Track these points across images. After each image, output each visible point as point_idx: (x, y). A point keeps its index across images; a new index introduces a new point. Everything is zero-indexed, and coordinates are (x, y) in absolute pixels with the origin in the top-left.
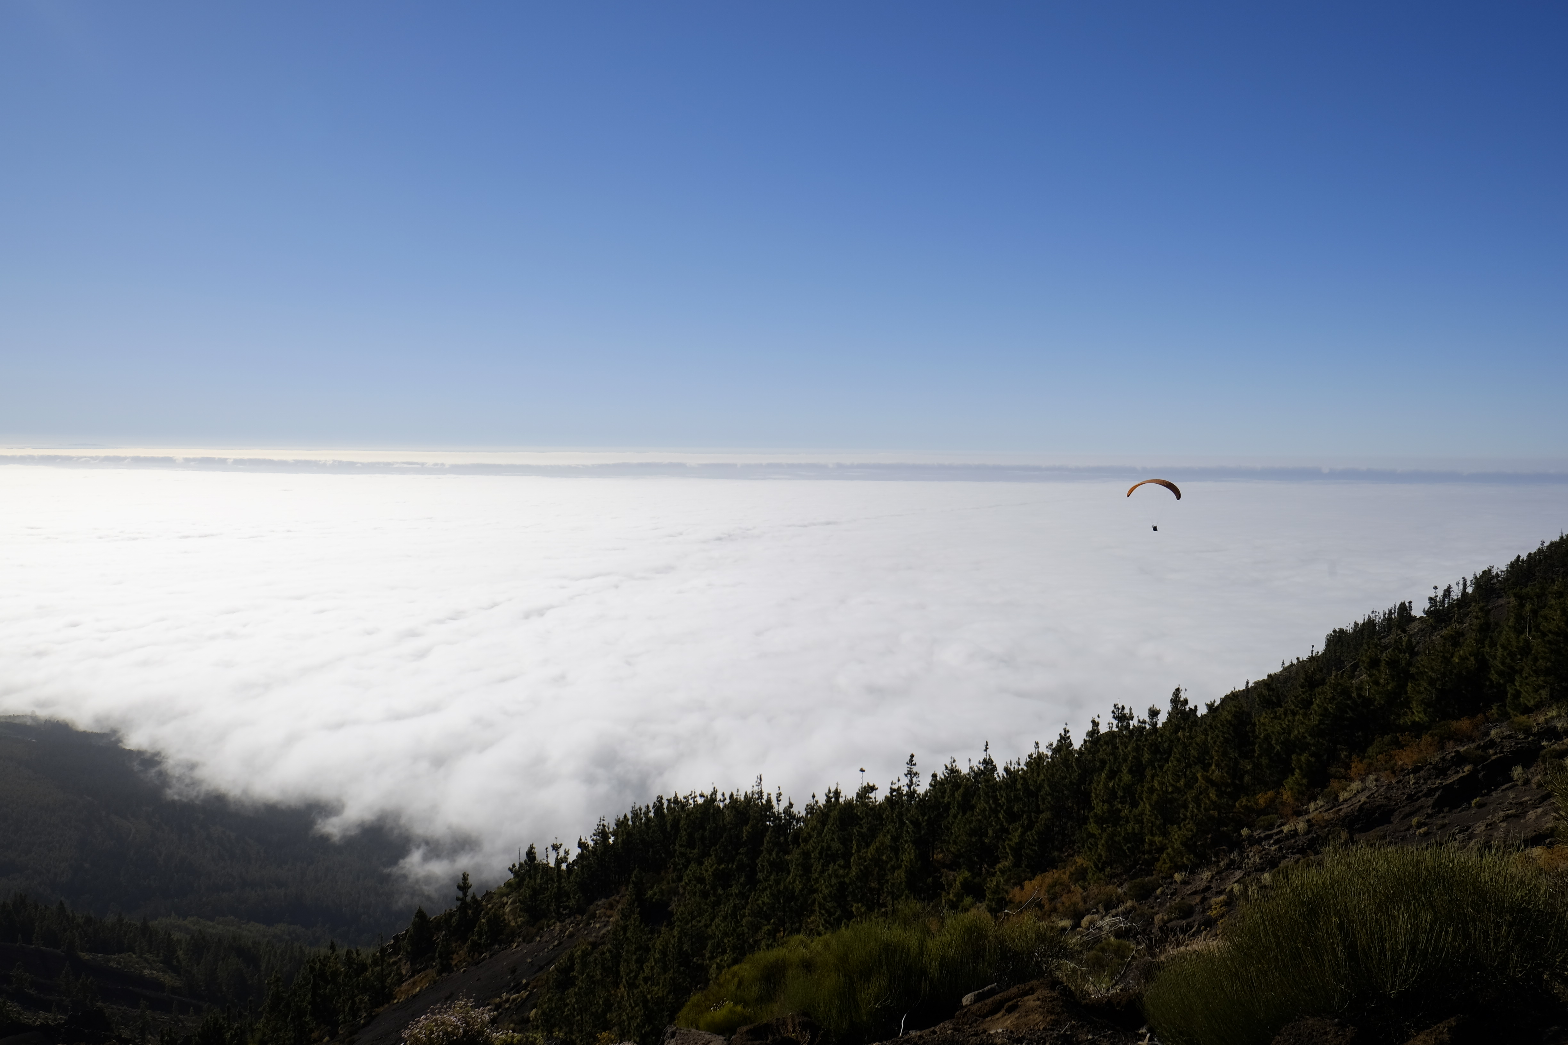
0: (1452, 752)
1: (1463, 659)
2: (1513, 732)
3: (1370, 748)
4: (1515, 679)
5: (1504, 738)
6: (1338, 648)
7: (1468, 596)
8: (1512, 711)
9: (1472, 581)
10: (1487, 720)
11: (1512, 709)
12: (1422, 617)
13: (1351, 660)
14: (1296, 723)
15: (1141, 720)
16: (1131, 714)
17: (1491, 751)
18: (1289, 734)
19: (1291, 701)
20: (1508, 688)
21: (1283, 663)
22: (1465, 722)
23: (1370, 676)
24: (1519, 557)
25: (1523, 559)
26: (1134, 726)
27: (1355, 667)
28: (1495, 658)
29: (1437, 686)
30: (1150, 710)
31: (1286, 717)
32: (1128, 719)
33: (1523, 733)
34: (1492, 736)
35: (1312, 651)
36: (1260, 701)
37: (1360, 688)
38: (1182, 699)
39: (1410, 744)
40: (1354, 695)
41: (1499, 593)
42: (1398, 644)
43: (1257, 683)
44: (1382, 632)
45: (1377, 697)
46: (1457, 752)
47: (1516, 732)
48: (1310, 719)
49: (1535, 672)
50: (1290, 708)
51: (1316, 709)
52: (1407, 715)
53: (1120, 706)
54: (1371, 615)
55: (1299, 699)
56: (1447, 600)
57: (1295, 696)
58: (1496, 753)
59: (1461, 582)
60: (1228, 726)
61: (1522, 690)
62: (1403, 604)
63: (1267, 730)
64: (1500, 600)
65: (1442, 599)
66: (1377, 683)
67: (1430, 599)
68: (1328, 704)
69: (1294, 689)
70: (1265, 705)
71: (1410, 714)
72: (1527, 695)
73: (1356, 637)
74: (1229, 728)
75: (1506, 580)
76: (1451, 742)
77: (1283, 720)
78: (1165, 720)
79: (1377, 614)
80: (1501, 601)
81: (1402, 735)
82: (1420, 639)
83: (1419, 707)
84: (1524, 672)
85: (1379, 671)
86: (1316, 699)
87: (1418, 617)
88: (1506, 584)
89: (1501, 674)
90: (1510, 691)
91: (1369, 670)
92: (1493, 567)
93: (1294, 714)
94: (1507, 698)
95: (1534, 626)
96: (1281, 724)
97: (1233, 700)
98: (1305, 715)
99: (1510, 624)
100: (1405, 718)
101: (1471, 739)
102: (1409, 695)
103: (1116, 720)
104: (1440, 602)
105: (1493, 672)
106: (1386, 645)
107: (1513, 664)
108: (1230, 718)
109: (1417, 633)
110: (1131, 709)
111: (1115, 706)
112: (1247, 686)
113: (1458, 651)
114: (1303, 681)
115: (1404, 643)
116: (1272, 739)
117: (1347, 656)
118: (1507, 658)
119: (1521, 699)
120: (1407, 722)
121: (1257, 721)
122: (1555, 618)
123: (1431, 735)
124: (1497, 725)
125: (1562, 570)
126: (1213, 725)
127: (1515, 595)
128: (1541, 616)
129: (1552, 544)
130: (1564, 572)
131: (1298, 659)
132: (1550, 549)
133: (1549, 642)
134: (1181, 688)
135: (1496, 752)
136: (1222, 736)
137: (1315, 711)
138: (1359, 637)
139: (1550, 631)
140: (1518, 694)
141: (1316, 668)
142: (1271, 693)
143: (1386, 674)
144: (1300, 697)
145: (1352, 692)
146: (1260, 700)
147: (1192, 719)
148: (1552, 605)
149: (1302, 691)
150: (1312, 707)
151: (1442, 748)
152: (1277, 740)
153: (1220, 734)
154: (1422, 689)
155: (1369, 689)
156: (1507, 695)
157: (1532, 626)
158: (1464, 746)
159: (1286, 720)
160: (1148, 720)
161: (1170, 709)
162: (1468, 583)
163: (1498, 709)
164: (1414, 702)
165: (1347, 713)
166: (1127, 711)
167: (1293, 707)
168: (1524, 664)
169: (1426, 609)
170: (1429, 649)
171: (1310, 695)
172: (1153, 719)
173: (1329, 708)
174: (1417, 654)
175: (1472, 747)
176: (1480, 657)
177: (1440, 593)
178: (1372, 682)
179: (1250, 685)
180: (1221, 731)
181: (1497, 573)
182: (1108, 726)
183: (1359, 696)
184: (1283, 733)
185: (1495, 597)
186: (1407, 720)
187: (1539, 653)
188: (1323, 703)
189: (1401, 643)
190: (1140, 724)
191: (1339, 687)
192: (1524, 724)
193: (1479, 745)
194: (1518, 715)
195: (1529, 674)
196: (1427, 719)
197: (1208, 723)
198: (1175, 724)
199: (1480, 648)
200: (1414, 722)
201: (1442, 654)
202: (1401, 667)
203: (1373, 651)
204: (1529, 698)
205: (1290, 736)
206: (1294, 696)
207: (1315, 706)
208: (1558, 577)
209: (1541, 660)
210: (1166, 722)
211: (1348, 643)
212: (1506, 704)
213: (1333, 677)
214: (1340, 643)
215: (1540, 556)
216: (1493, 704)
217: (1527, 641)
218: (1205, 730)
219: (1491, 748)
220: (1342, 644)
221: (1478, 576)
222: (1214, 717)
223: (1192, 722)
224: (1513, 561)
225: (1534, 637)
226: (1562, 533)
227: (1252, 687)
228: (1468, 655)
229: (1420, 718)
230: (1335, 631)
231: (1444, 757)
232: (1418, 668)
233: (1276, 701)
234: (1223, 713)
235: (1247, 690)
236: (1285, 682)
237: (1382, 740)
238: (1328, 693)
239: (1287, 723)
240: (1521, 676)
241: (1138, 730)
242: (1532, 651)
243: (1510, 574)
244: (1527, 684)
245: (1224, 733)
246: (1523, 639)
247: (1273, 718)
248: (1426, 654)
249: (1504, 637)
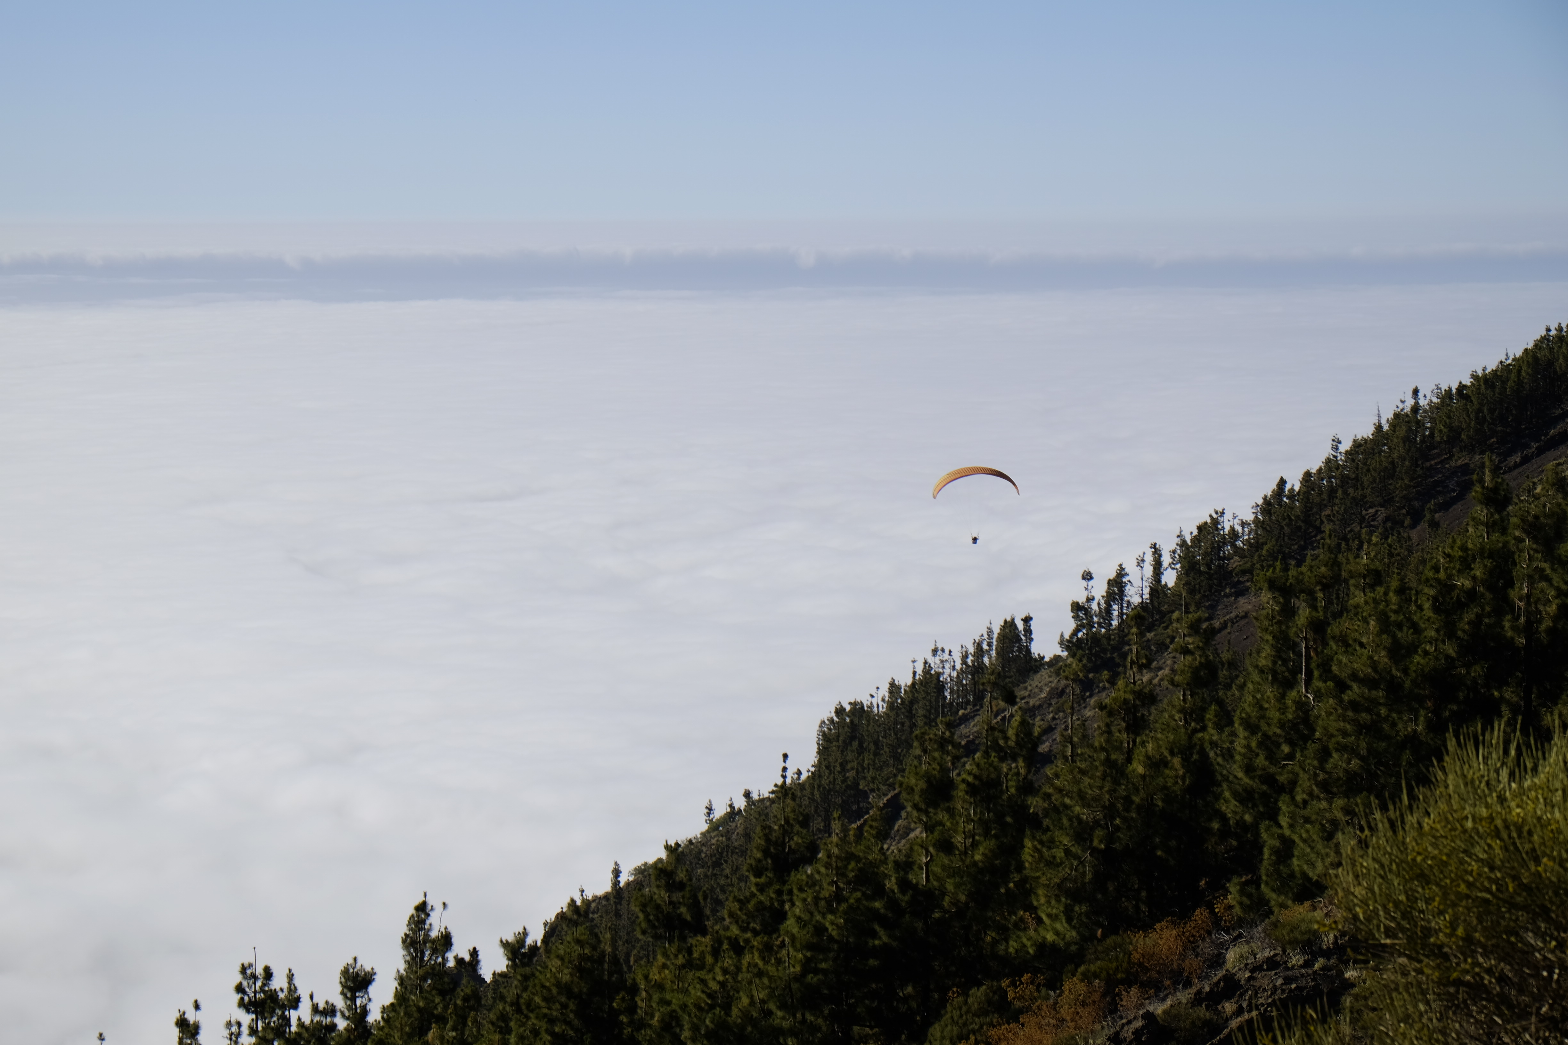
0: (1135, 1018)
1: (1157, 765)
2: (1279, 950)
3: (936, 1026)
4: (1279, 809)
5: (1257, 968)
6: (850, 756)
7: (1166, 595)
8: (1273, 896)
9: (1174, 552)
10: (1217, 923)
11: (1274, 890)
12: (1057, 658)
13: (884, 788)
14: (743, 976)
15: (321, 1006)
16: (292, 989)
17: (1229, 1007)
18: (727, 1008)
19: (731, 915)
20: (1264, 836)
21: (710, 810)
22: (1166, 933)
23: (929, 828)
24: (1282, 482)
25: (1292, 490)
26: (301, 1024)
27: (894, 809)
28: (1229, 755)
29: (1096, 843)
30: (345, 972)
31: (716, 961)
32: (283, 1007)
33: (1303, 952)
34: (1229, 965)
35: (785, 769)
36: (649, 921)
37: (905, 866)
38: (434, 934)
39: (1034, 1007)
40: (891, 884)
41: (1239, 582)
42: (996, 734)
43: (642, 872)
44: (961, 706)
45: (950, 887)
46: (1149, 1017)
47: (1284, 951)
48: (779, 962)
49: (1325, 786)
50: (728, 934)
51: (795, 930)
52: (1025, 929)
53: (259, 971)
54: (931, 660)
55: (750, 906)
56: (1115, 607)
57: (739, 901)
58: (1240, 1011)
59: (1149, 558)
60: (563, 999)
61: (1296, 838)
62: (1009, 625)
63: (669, 1003)
64: (1242, 600)
65: (1103, 606)
66: (946, 846)
67: (1076, 607)
68: (824, 916)
69: (740, 880)
70: (661, 931)
71: (1032, 924)
72: (1308, 850)
73: (896, 723)
74: (564, 1006)
75: (1255, 546)
76: (1134, 991)
77: (710, 971)
78: (388, 999)
79: (946, 656)
80: (1244, 604)
81: (1013, 984)
82: (1054, 719)
83: (1053, 902)
84: (1299, 789)
85: (951, 812)
86: (793, 904)
87: (1047, 659)
88: (1256, 558)
89: (1246, 797)
90: (1269, 841)
91: (927, 813)
92: (1223, 513)
93: (738, 949)
94: (1261, 860)
95: (1318, 666)
96: (703, 981)
97: (576, 924)
98: (767, 950)
99: (1262, 662)
100: (1019, 937)
101: (1181, 979)
102: (1027, 872)
103: (248, 1011)
104: (1100, 615)
105: (1227, 794)
106: (973, 741)
107: (1272, 769)
108: (566, 977)
109: (1047, 702)
110: (291, 977)
111: (243, 970)
112: (616, 883)
113: (1143, 743)
114: (759, 855)
115: (1011, 733)
116: (681, 1027)
117: (874, 779)
118: (1257, 755)
119: (1295, 861)
120: (1024, 946)
121: (640, 979)
122: (1364, 640)
123: (1087, 978)
124: (1240, 936)
125: (1382, 513)
126: (522, 1001)
127: (1272, 585)
128: (1334, 638)
129: (1357, 445)
130: (1387, 519)
131: (747, 795)
132: (1353, 460)
133: (1354, 706)
134: (430, 901)
135: (1241, 1007)
136: (547, 1031)
137: (793, 938)
138: (903, 724)
139: (1354, 676)
140: (1286, 850)
141: (791, 815)
142: (677, 896)
143: (969, 820)
144: (752, 903)
145: (887, 876)
146: (647, 916)
147: (466, 987)
148: (1357, 606)
149: (757, 885)
150: (782, 927)
151: (1113, 1009)
152: (695, 1028)
153: (543, 1025)
154: (1060, 854)
155: (927, 864)
156: (1261, 853)
157: (1313, 665)
158: (1163, 1000)
159: (717, 970)
160: (340, 1003)
161: (402, 967)
162: (1166, 560)
163: (1242, 892)
164: (1040, 892)
165: (874, 935)
166: (279, 983)
167: (735, 930)
168: (1297, 769)
169: (1067, 636)
170: (1071, 743)
171: (779, 893)
172: (353, 999)
173: (827, 925)
174: (1048, 759)
175: (1184, 1001)
176: (1195, 757)
177: (1099, 590)
178: (934, 845)
179: (623, 879)
180: (545, 1015)
181: (1232, 529)
182: (226, 1033)
183: (904, 884)
184: (712, 1007)
185: (1230, 595)
186: (1024, 940)
187: (1332, 736)
188: (812, 914)
189: (1004, 732)
190: (317, 1018)
191: (852, 865)
192: (1304, 927)
193: (1199, 992)
194: (1290, 903)
195: (1311, 794)
196: (1074, 934)
197: (510, 998)
198: (419, 1010)
199: (1195, 731)
200: (1042, 947)
201: (1103, 755)
202: (1005, 797)
203: (934, 759)
204: (1313, 856)
205: (728, 1014)
206: (736, 899)
207: (790, 924)
208: (1371, 533)
209: (1335, 755)
210: (392, 1004)
211: (876, 743)
212: (1260, 877)
213: (835, 839)
214: (855, 744)
215: (1330, 477)
216: (1229, 881)
217: (1302, 706)
218: (504, 1017)
219: (1229, 998)
220: (861, 745)
221: (1188, 539)
222: (526, 978)
223: (466, 999)
224: (1269, 493)
225: (1318, 696)
226: (1379, 416)
227: (628, 884)
228: (1166, 753)
229: (1057, 933)
230: (840, 711)
231: (1117, 1034)
232: (1048, 796)
233: (689, 918)
234: (549, 964)
235: (618, 893)
236: (717, 864)
237: (966, 1002)
238: (825, 885)
239: (720, 978)
240: (1293, 798)
241: (313, 1035)
242: (1314, 730)
243: (1264, 529)
244: (1307, 820)
245: (552, 1021)
246: (1294, 701)
247: (683, 966)
248: (1065, 758)
249: (1250, 699)
